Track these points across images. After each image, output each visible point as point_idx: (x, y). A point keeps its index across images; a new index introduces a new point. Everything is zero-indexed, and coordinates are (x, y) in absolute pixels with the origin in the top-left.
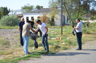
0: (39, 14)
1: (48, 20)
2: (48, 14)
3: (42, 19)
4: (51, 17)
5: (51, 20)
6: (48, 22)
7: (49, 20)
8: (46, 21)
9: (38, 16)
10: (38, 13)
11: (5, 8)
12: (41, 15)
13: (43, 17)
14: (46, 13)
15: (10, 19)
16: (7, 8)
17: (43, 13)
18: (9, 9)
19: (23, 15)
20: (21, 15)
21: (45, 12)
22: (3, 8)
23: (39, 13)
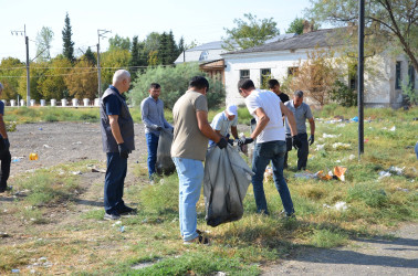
0: (293, 55)
1: (333, 81)
2: (336, 54)
3: (309, 77)
4: (346, 67)
5: (346, 80)
6: (334, 92)
7: (338, 83)
8: (324, 85)
9: (291, 63)
10: (289, 52)
11: (164, 35)
12: (302, 60)
13: (313, 69)
14: (326, 49)
15: (172, 80)
16: (171, 37)
17: (310, 50)
18: (182, 41)
19: (229, 63)
20: (220, 63)
21: (319, 46)
22: (159, 38)
23: (293, 50)
